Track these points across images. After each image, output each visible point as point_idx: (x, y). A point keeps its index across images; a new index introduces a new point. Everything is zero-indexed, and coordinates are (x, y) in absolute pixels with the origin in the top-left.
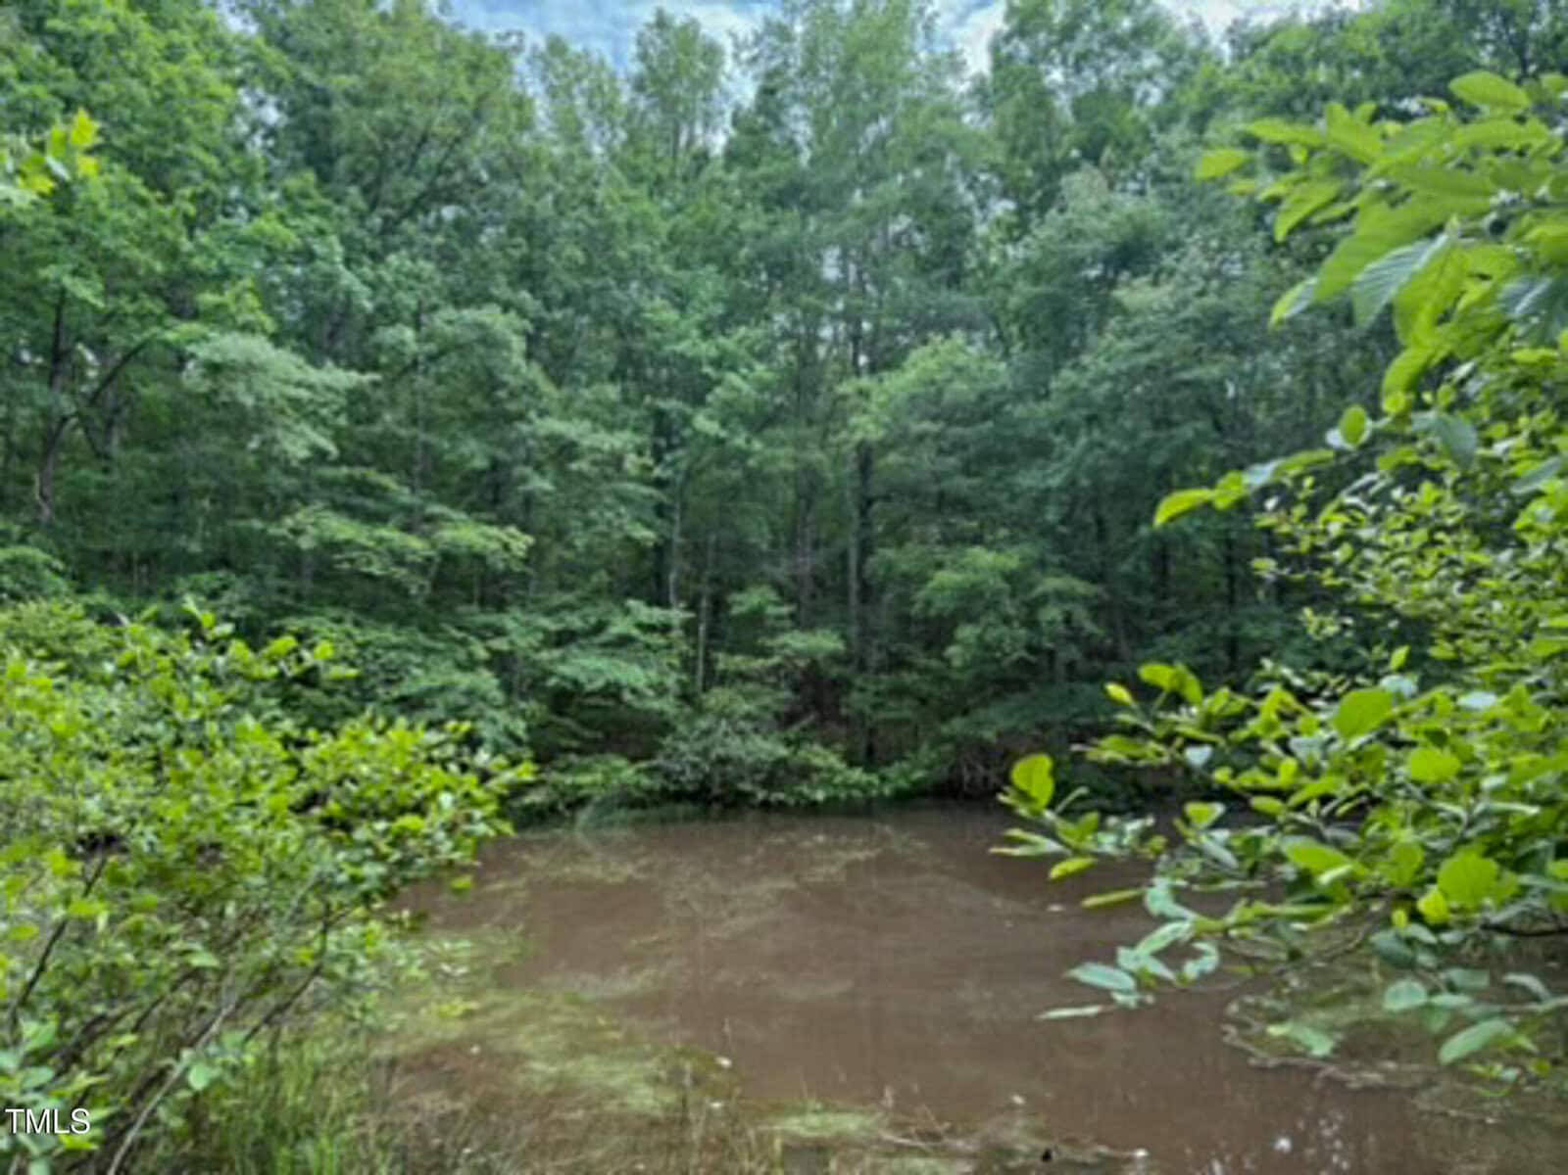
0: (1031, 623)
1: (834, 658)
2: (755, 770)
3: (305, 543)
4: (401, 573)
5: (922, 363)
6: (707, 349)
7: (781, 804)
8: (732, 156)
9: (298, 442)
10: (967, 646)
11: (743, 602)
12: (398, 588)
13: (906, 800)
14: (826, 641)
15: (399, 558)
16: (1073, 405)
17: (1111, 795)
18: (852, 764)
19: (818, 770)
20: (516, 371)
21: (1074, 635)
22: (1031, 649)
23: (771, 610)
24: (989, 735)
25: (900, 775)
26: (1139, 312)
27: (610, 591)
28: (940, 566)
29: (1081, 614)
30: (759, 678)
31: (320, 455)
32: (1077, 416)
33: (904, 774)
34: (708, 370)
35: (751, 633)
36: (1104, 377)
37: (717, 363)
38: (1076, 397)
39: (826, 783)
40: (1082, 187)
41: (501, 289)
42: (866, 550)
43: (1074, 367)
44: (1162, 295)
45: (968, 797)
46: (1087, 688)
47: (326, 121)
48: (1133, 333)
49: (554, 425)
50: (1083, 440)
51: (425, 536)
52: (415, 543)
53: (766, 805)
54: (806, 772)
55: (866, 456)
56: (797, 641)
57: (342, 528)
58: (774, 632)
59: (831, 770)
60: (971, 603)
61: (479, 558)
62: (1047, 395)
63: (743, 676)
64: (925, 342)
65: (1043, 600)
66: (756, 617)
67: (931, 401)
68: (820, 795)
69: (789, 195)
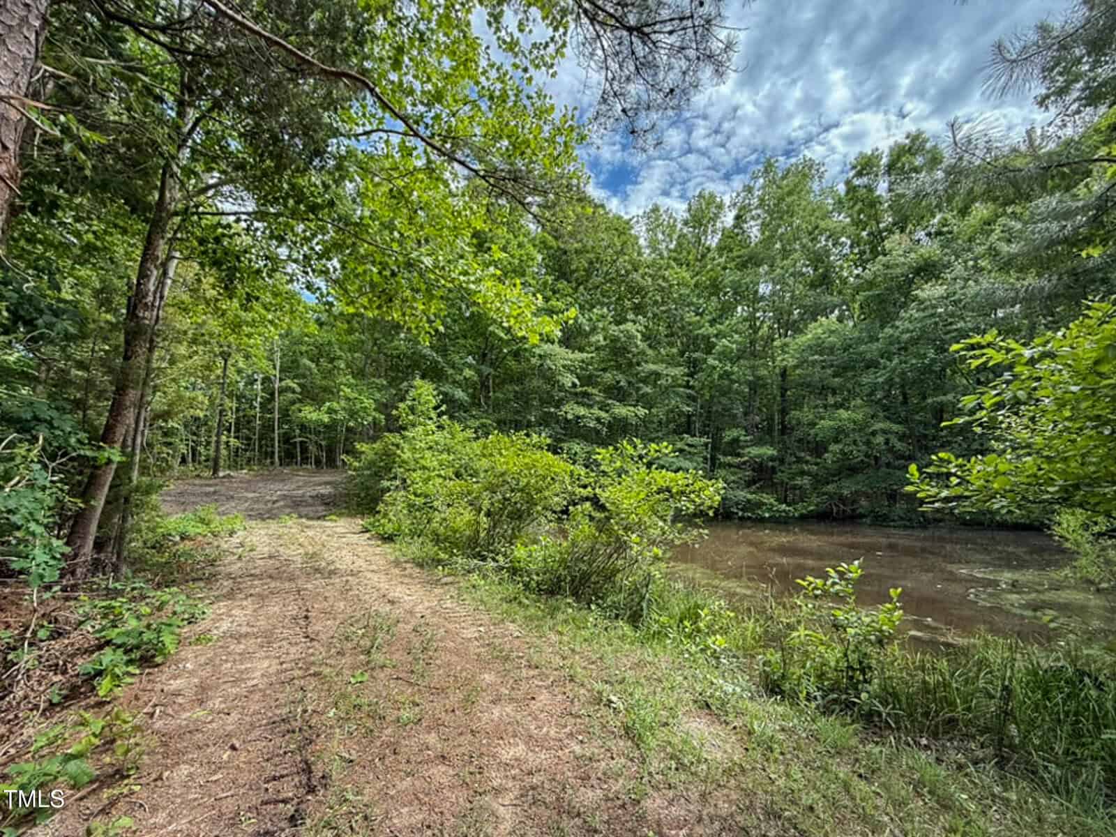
0: (868, 443)
1: (772, 459)
2: (737, 504)
3: (570, 417)
4: (599, 427)
5: (816, 330)
6: (713, 331)
7: (749, 518)
8: (721, 249)
9: (568, 380)
10: (835, 454)
11: (729, 434)
12: (598, 432)
13: (803, 518)
14: (769, 451)
15: (598, 420)
16: (891, 344)
17: (910, 520)
18: (781, 503)
19: (765, 504)
20: (637, 347)
21: (891, 450)
22: (867, 456)
23: (742, 438)
24: (845, 492)
25: (801, 509)
26: (925, 300)
27: (675, 432)
28: (822, 418)
29: (894, 441)
30: (738, 466)
31: (574, 385)
32: (893, 349)
33: (805, 508)
34: (713, 339)
35: (734, 447)
36: (908, 331)
37: (716, 336)
38: (892, 340)
39: (770, 510)
40: (896, 243)
41: (631, 316)
42: (784, 412)
43: (892, 327)
44: (939, 290)
45: (835, 519)
46: (898, 473)
47: (567, 261)
48: (923, 310)
49: (652, 367)
50: (896, 361)
51: (607, 411)
52: (603, 414)
53: (741, 519)
54: (760, 505)
55: (784, 373)
56: (755, 451)
57: (582, 411)
58: (743, 448)
59: (771, 504)
60: (838, 435)
61: (626, 418)
62: (878, 340)
63: (730, 465)
64: (816, 321)
65: (874, 433)
66: (736, 441)
67: (818, 347)
68: (767, 515)
69: (749, 262)
